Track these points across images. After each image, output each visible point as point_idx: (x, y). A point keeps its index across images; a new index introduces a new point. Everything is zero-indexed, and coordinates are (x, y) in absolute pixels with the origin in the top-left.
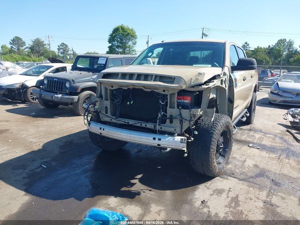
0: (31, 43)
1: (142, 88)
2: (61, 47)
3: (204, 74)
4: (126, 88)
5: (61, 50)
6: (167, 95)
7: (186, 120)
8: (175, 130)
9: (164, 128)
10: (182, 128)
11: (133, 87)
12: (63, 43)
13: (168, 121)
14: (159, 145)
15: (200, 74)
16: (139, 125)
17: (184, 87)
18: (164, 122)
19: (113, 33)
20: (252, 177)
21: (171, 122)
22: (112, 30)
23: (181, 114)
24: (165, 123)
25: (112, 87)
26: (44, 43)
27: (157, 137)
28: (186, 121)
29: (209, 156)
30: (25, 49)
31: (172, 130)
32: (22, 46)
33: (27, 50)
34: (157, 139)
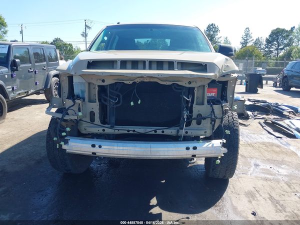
4: (131, 82)
6: (193, 88)
8: (205, 133)
9: (192, 133)
11: (141, 79)
13: (194, 122)
18: (189, 124)
21: (199, 123)
24: (191, 125)
25: (103, 81)
27: (191, 145)
31: (201, 133)
34: (191, 148)
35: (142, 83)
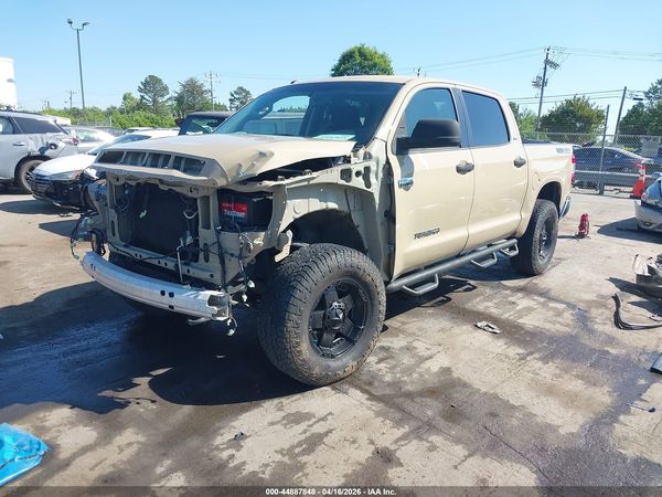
0: (178, 89)
1: (157, 182)
2: (236, 96)
3: (272, 154)
5: (237, 103)
6: (196, 200)
7: (232, 255)
8: (212, 276)
9: (195, 273)
10: (224, 273)
12: (241, 88)
13: (201, 255)
14: (171, 307)
15: (262, 154)
16: (155, 262)
17: (221, 183)
19: (340, 64)
20: (409, 395)
21: (206, 259)
22: (339, 57)
23: (219, 243)
24: (197, 261)
25: (118, 180)
26: (204, 89)
27: (169, 288)
28: (233, 259)
29: (284, 337)
30: (167, 100)
31: (205, 276)
32: (162, 96)
33: (170, 103)
34: (167, 294)
35: (146, 184)
